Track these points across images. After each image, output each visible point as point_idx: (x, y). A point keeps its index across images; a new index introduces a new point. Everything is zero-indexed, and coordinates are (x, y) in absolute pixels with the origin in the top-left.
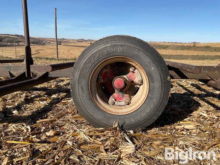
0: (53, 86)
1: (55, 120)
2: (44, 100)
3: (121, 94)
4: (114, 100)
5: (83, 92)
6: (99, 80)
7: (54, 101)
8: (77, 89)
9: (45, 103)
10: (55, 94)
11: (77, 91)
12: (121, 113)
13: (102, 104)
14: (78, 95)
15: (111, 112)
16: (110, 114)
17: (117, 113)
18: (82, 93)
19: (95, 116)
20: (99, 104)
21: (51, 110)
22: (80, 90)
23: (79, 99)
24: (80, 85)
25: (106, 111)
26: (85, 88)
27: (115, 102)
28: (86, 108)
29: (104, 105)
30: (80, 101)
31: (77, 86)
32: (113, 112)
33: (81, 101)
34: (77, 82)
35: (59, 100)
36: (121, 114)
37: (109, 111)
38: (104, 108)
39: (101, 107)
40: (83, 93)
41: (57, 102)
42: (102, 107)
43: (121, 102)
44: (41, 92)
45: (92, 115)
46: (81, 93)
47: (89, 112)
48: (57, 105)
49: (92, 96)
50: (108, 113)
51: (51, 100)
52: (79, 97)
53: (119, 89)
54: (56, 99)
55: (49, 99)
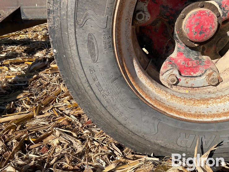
0: (39, 37)
1: (32, 118)
2: (18, 63)
3: (193, 55)
4: (176, 72)
5: (93, 55)
6: (140, 16)
7: (36, 65)
8: (75, 48)
9: (20, 69)
10: (41, 49)
11: (74, 52)
12: (208, 117)
13: (150, 88)
14: (79, 67)
15: (177, 112)
16: (177, 118)
17: (194, 116)
18: (90, 60)
19: (131, 127)
20: (143, 91)
21: (26, 87)
22: (84, 51)
23: (84, 80)
24: (81, 30)
25: (163, 109)
26: (101, 43)
27: (179, 77)
28: (105, 103)
29: (154, 91)
30: (86, 85)
31: (72, 37)
32: (185, 114)
33: (90, 86)
34: (71, 21)
35: (46, 63)
36: (209, 120)
37: (171, 110)
38: (156, 100)
39: (148, 100)
40: (94, 61)
41: (42, 66)
42: (150, 98)
43: (197, 79)
44: (18, 47)
45: (123, 122)
46: (88, 60)
47: (115, 114)
48: (41, 74)
49: (123, 67)
50: (172, 117)
51: (31, 63)
52: (80, 72)
53: (196, 43)
54: (41, 61)
55: (28, 61)
